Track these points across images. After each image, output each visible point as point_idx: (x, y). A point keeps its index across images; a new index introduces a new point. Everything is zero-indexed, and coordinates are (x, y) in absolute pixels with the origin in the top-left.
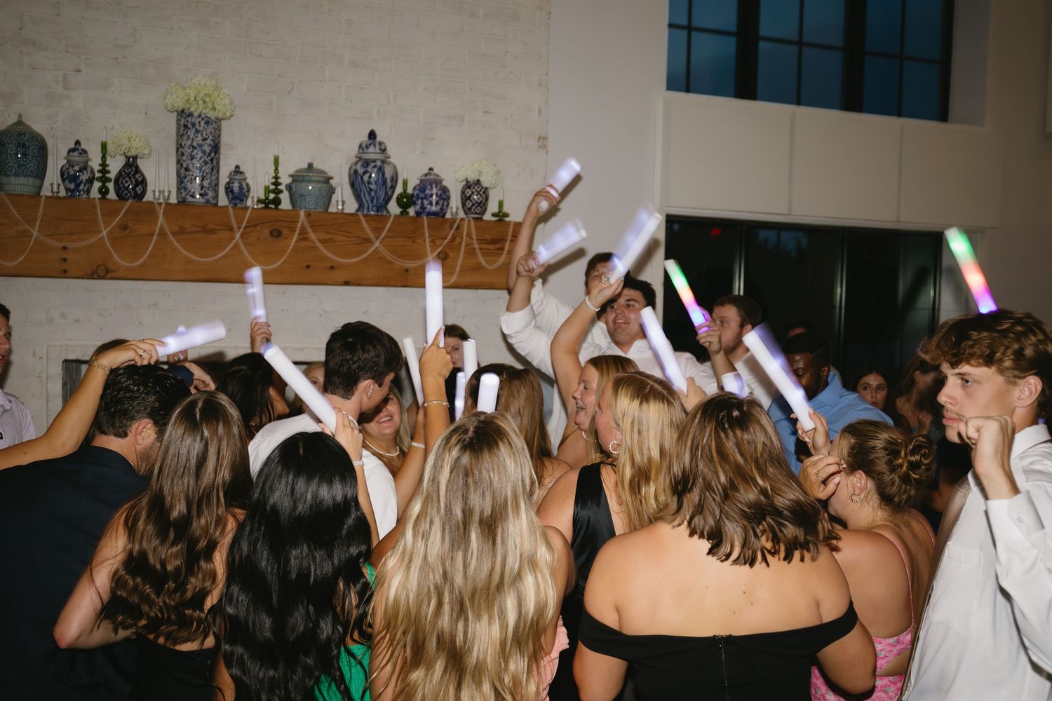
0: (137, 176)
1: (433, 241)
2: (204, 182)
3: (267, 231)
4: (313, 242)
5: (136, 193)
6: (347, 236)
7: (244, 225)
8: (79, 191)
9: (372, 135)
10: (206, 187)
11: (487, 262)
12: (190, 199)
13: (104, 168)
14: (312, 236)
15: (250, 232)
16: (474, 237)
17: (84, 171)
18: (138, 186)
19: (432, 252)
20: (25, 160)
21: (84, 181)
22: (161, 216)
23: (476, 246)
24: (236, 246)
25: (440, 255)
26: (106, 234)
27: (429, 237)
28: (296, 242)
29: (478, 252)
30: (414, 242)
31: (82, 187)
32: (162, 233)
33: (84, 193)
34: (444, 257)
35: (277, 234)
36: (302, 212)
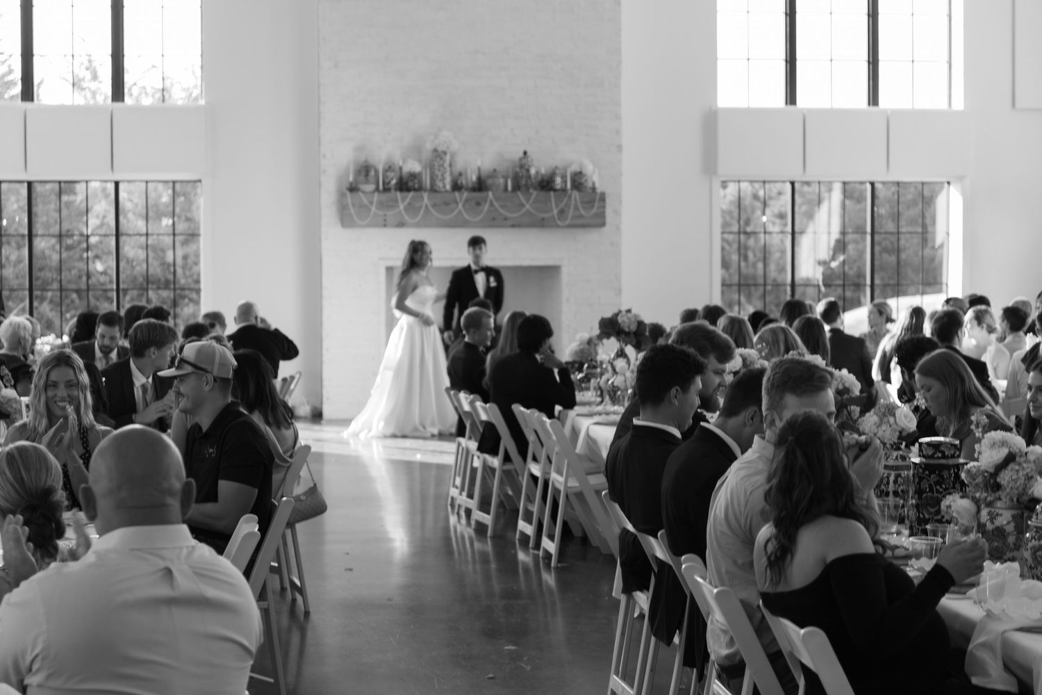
0: (414, 181)
1: (556, 204)
2: (444, 181)
3: (474, 203)
4: (496, 207)
5: (415, 188)
6: (512, 203)
7: (463, 201)
9: (525, 153)
11: (586, 213)
12: (439, 190)
13: (401, 178)
14: (496, 204)
15: (466, 204)
16: (578, 200)
17: (392, 180)
18: (415, 185)
20: (368, 177)
21: (393, 185)
22: (425, 198)
23: (579, 205)
24: (460, 211)
25: (560, 210)
26: (402, 208)
27: (554, 202)
28: (488, 207)
29: (581, 208)
30: (546, 205)
31: (392, 188)
32: (426, 206)
33: (394, 190)
34: (562, 212)
35: (478, 204)
36: (490, 192)
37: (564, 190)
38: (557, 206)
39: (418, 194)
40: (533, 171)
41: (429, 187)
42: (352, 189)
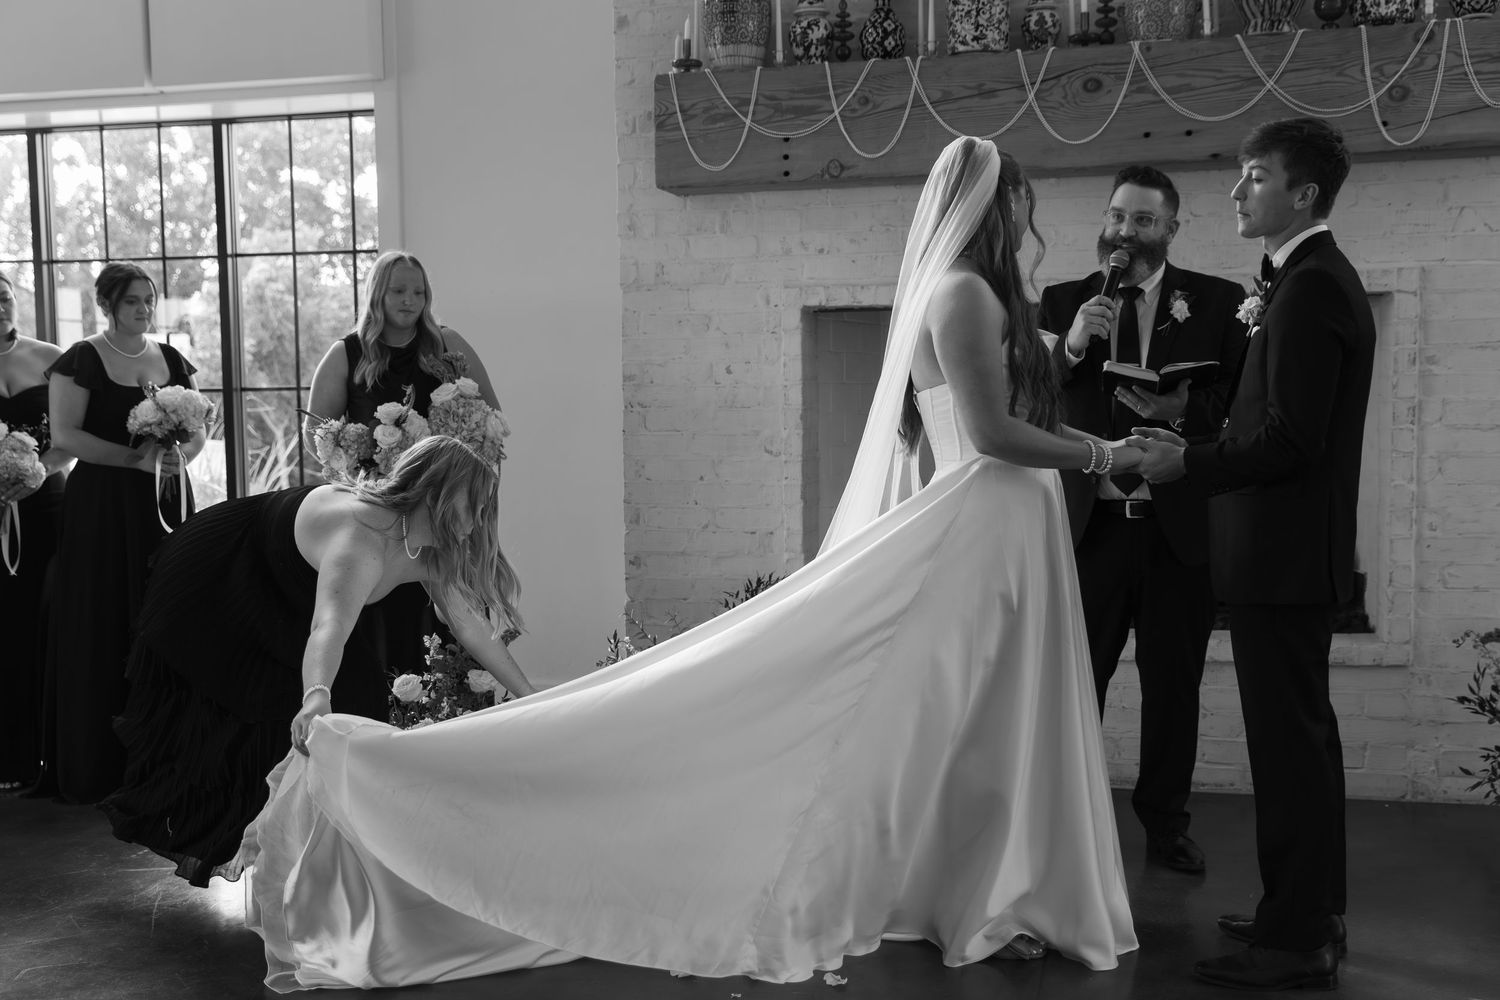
0: (885, 25)
1: (1378, 69)
2: (979, 18)
3: (1078, 84)
4: (1155, 93)
5: (885, 49)
6: (1214, 77)
7: (1040, 79)
8: (811, 57)
10: (982, 25)
11: (1491, 96)
12: (961, 48)
13: (843, 20)
14: (1155, 84)
15: (1051, 88)
16: (1465, 51)
17: (814, 27)
18: (887, 39)
19: (1377, 89)
20: (733, 19)
21: (815, 41)
22: (915, 78)
23: (1470, 69)
24: (1029, 113)
25: (1394, 92)
26: (839, 113)
27: (1370, 63)
28: (1125, 96)
29: (1473, 79)
30: (1340, 74)
31: (813, 50)
32: (918, 104)
33: (817, 59)
34: (1400, 95)
35: (1094, 86)
36: (1136, 45)
37: (1411, 17)
38: (1380, 74)
39: (892, 64)
41: (931, 47)
42: (687, 64)
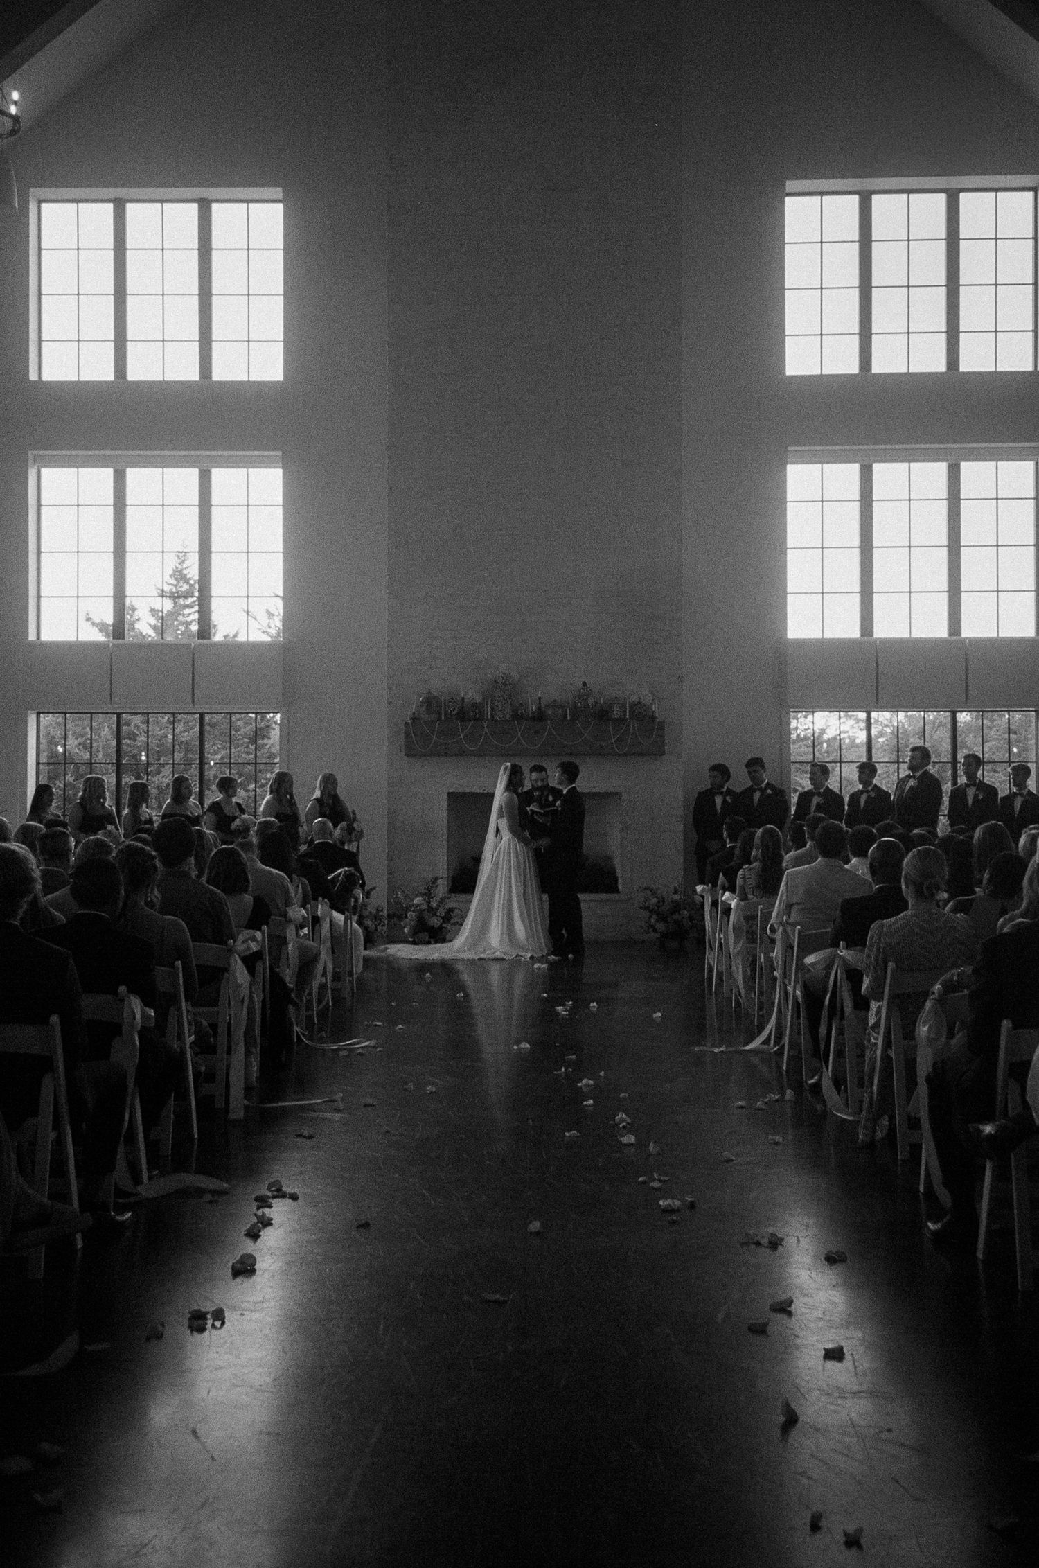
0: (476, 711)
2: (504, 711)
3: (532, 732)
4: (554, 735)
5: (476, 718)
7: (522, 729)
9: (584, 684)
11: (644, 741)
12: (499, 719)
13: (462, 708)
14: (555, 732)
15: (525, 732)
16: (636, 729)
17: (454, 710)
18: (477, 715)
19: (614, 738)
21: (454, 714)
22: (485, 727)
23: (637, 734)
24: (519, 739)
26: (463, 736)
27: (612, 731)
28: (546, 736)
29: (639, 736)
30: (604, 733)
31: (453, 717)
32: (486, 733)
33: (455, 720)
34: (619, 740)
35: (537, 732)
36: (549, 722)
37: (623, 720)
38: (615, 734)
39: (478, 723)
40: (591, 701)
41: (489, 717)
42: (415, 719)
